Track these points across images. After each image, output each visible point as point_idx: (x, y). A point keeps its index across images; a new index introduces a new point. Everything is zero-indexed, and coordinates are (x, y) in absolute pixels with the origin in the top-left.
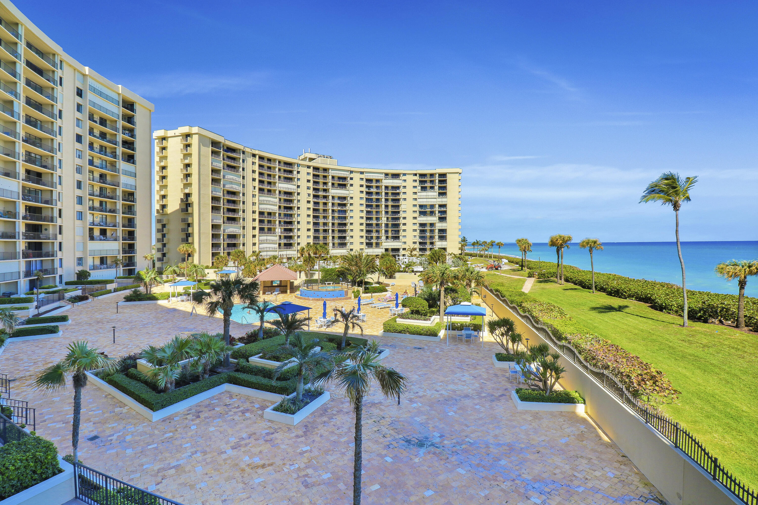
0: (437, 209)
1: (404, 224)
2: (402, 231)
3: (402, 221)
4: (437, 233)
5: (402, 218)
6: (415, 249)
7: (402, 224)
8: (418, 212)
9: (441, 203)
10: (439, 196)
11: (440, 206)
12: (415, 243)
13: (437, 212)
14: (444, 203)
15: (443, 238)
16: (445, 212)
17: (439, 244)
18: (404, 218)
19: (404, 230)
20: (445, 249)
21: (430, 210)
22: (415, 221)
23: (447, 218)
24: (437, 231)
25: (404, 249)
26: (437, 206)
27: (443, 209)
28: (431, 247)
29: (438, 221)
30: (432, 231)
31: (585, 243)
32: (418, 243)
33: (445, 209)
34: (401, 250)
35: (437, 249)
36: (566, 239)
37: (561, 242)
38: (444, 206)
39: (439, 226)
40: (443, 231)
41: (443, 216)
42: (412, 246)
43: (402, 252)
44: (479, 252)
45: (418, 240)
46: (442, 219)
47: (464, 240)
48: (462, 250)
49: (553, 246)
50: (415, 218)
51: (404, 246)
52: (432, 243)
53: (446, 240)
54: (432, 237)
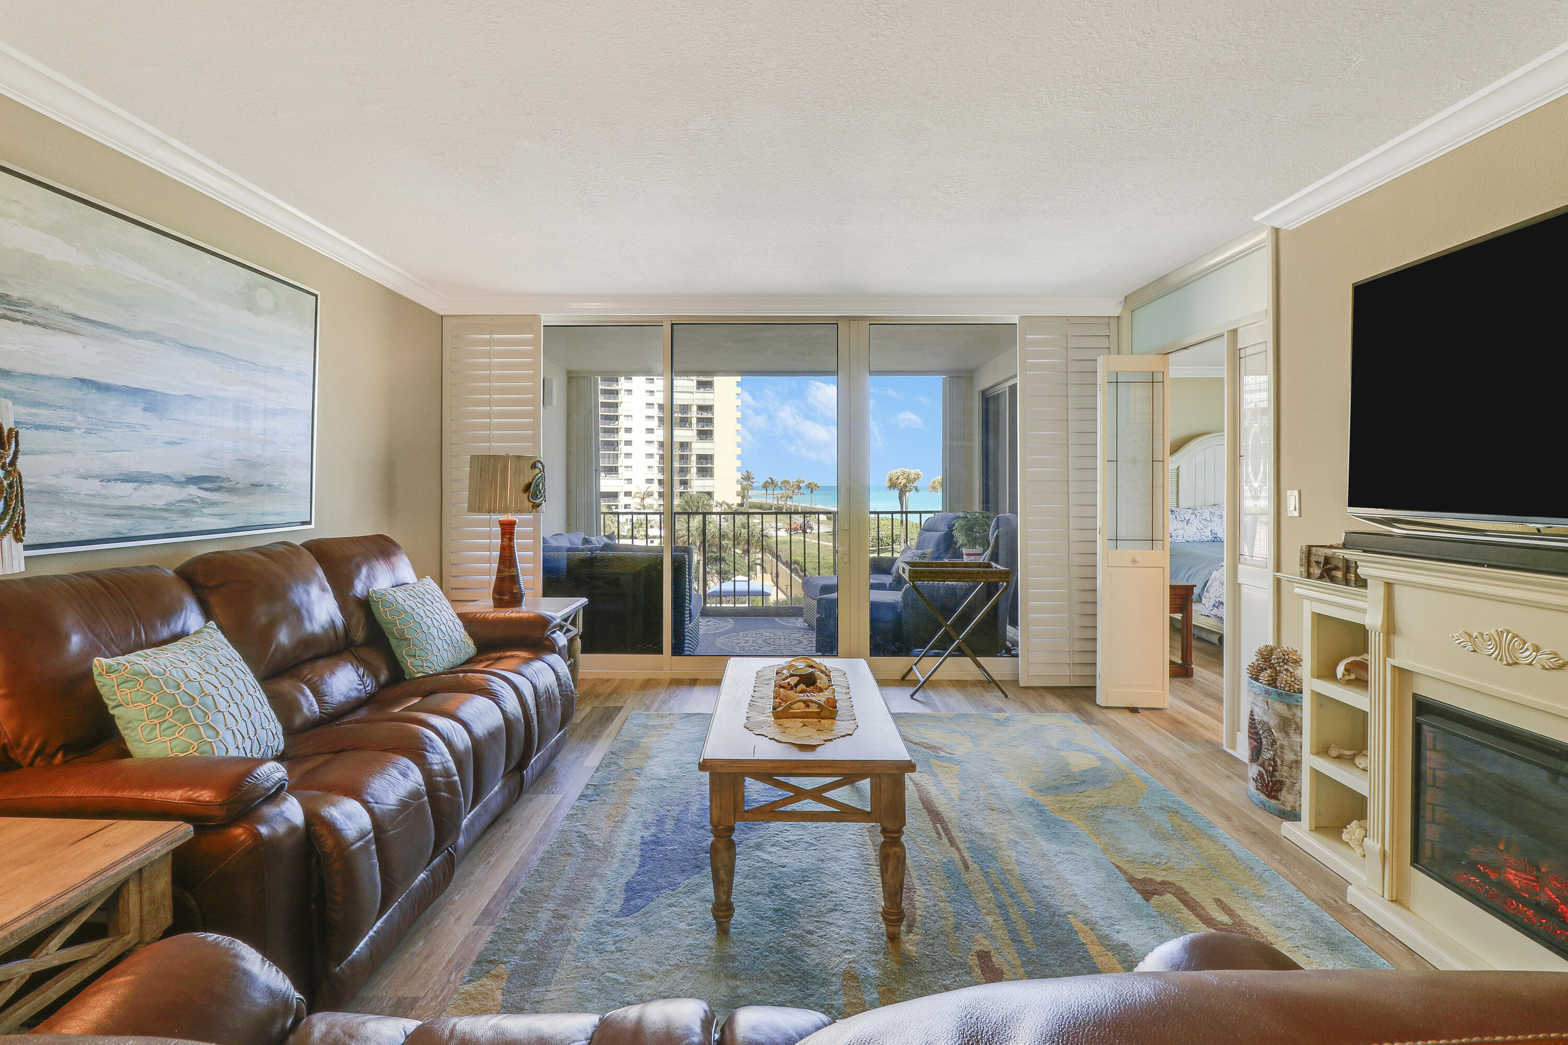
0: (694, 414)
1: (628, 443)
2: (623, 456)
3: (622, 436)
4: (695, 463)
5: (623, 430)
6: (650, 494)
7: (623, 443)
8: (656, 419)
9: (702, 403)
10: (698, 388)
11: (701, 408)
12: (650, 481)
13: (694, 421)
14: (707, 403)
15: (705, 471)
16: (710, 421)
17: (698, 485)
18: (628, 430)
19: (628, 455)
20: (710, 494)
21: (680, 415)
22: (650, 437)
23: (715, 433)
24: (694, 458)
25: (628, 494)
26: (694, 408)
27: (705, 415)
28: (682, 489)
29: (696, 438)
30: (683, 458)
31: (936, 483)
32: (656, 482)
33: (709, 416)
34: (621, 496)
35: (694, 493)
36: (912, 477)
37: (904, 481)
38: (708, 408)
39: (699, 447)
40: (705, 458)
41: (706, 428)
42: (644, 487)
43: (623, 500)
44: (775, 502)
45: (656, 475)
46: (705, 435)
47: (747, 477)
48: (743, 497)
49: (894, 488)
50: (650, 431)
51: (628, 488)
52: (684, 483)
53: (712, 476)
54: (684, 471)
